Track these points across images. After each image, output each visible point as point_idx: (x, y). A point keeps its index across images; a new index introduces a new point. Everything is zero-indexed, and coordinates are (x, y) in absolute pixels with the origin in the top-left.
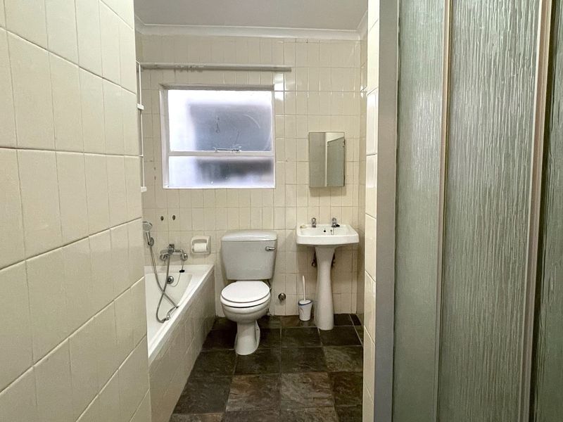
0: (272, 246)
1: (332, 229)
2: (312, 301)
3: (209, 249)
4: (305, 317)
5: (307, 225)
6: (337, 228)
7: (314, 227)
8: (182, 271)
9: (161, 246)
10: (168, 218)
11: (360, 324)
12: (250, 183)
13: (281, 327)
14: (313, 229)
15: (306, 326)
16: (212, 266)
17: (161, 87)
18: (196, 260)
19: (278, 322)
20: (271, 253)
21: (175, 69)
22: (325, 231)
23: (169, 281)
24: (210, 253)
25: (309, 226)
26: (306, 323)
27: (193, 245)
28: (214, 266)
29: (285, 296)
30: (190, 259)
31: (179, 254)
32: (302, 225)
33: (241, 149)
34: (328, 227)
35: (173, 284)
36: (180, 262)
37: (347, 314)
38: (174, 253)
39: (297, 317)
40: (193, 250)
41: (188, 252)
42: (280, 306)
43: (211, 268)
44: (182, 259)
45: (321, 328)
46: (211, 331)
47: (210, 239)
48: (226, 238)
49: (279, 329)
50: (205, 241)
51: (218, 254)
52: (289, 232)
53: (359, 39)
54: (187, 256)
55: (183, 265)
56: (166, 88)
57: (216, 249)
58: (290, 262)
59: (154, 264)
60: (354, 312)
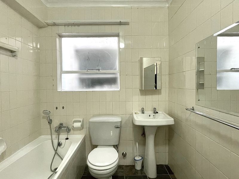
0: (119, 125)
1: (154, 114)
2: (142, 158)
3: (82, 126)
4: (138, 167)
5: (139, 112)
6: (157, 114)
7: (143, 113)
8: (67, 139)
9: (56, 123)
10: (60, 108)
11: (173, 174)
12: (106, 88)
13: (124, 175)
14: (143, 114)
15: (139, 175)
16: (84, 135)
17: (57, 35)
18: (75, 132)
19: (122, 170)
20: (118, 129)
21: (65, 25)
22: (150, 116)
23: (59, 144)
24: (83, 128)
25: (140, 112)
26: (139, 172)
27: (73, 123)
28: (85, 136)
29: (126, 153)
30: (72, 131)
31: (65, 129)
32: (136, 112)
33: (101, 69)
34: (151, 113)
35: (62, 147)
36: (66, 133)
37: (163, 165)
38: (63, 129)
39: (133, 166)
40: (73, 126)
41: (70, 127)
42: (123, 160)
43: (83, 137)
44: (67, 132)
45: (150, 177)
46: (83, 177)
47: (83, 121)
48: (92, 120)
49: (123, 176)
50: (80, 121)
51: (88, 129)
52: (128, 116)
53: (167, 6)
54: (70, 130)
55: (68, 135)
56: (61, 36)
57: (86, 126)
58: (129, 134)
59: (51, 135)
60: (167, 164)
